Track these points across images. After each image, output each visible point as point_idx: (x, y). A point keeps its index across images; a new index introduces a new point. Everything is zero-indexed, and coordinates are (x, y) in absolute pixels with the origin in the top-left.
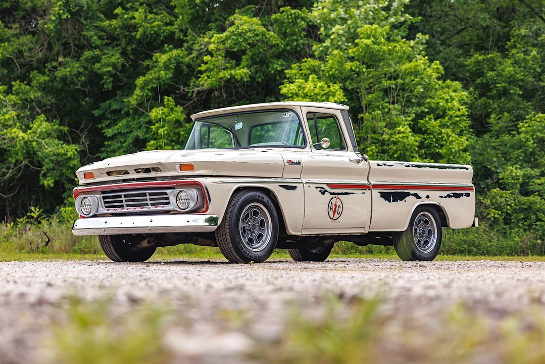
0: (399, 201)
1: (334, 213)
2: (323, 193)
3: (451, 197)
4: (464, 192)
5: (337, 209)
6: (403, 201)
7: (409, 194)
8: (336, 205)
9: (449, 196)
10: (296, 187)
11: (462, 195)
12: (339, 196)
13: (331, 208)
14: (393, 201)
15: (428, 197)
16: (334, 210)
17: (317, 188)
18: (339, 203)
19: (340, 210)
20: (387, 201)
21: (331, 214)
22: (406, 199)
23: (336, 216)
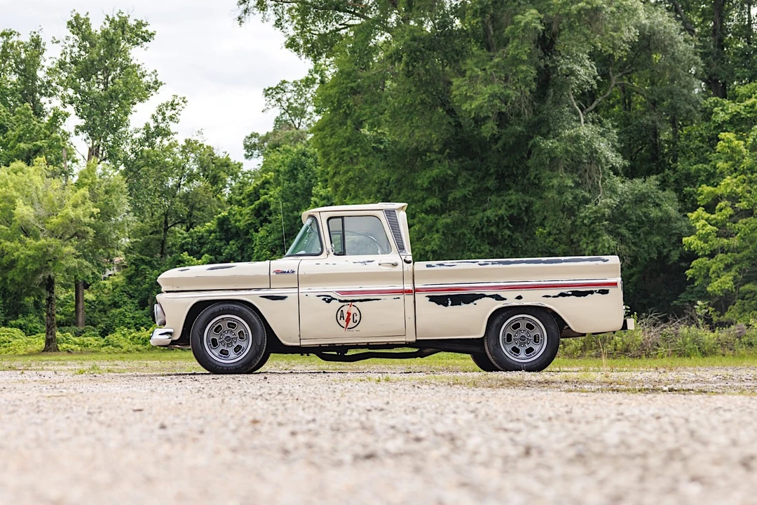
0: (464, 306)
1: (348, 321)
2: (329, 301)
3: (569, 295)
4: (598, 289)
5: (351, 317)
6: (471, 304)
7: (483, 296)
8: (349, 314)
9: (562, 295)
10: (286, 297)
11: (592, 292)
12: (353, 304)
13: (342, 317)
14: (451, 305)
15: (519, 298)
16: (347, 320)
17: (318, 296)
18: (353, 310)
19: (357, 318)
20: (441, 306)
21: (343, 323)
22: (475, 302)
23: (351, 324)
